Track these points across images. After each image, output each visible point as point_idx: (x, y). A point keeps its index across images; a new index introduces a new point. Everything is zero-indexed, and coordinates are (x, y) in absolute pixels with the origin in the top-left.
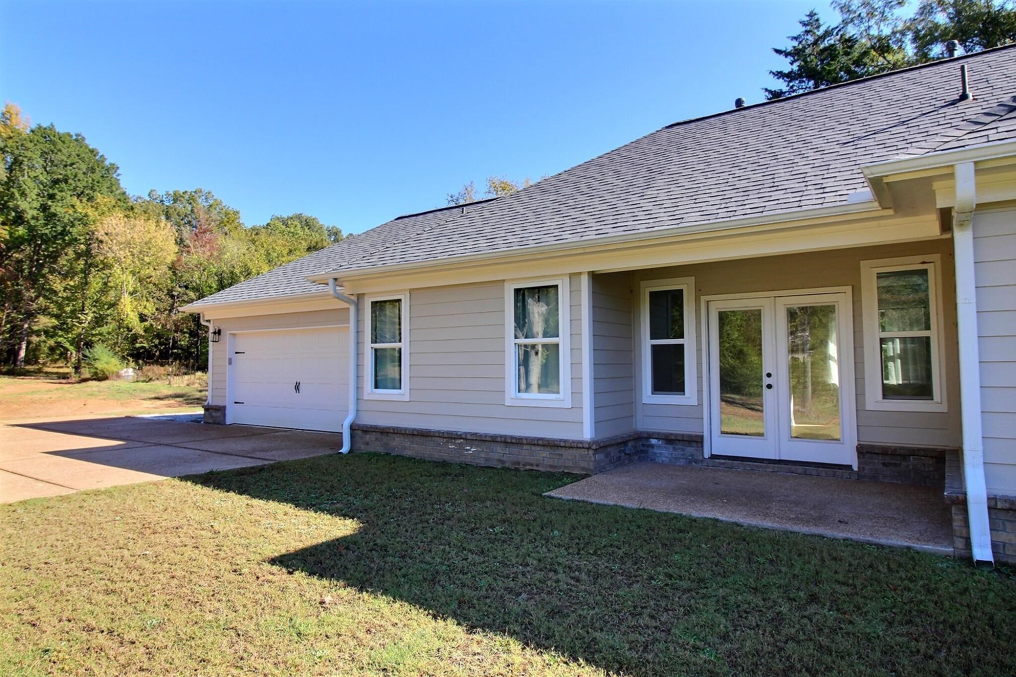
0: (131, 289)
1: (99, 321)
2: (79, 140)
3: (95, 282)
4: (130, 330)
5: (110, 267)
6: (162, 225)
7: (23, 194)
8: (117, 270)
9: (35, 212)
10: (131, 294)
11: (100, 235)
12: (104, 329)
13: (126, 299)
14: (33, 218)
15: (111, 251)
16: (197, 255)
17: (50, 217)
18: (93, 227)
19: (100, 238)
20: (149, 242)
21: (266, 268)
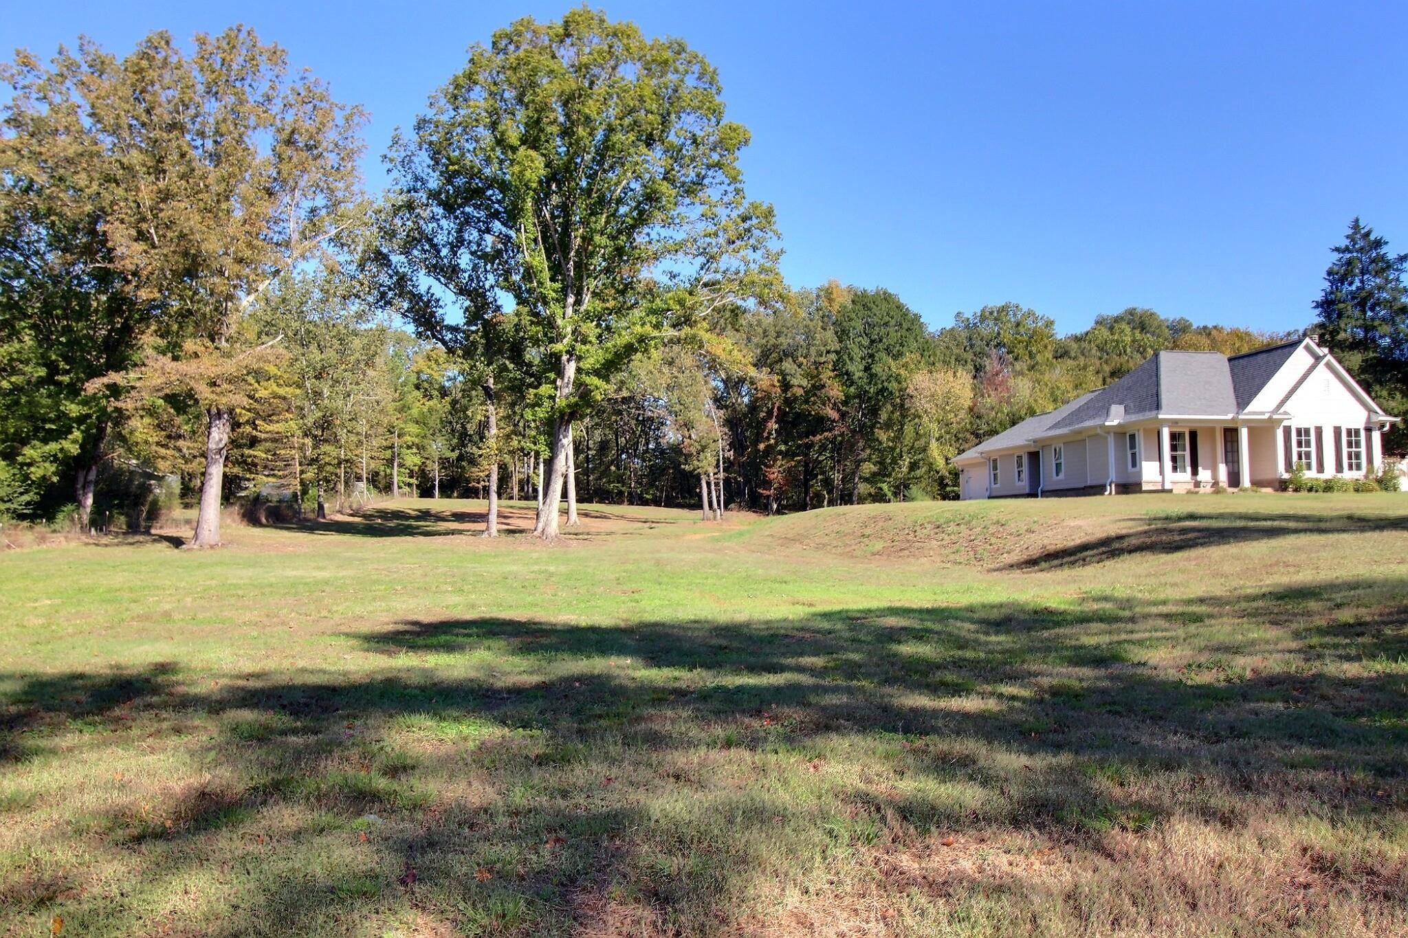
0: (937, 435)
1: (913, 466)
2: (887, 297)
3: (909, 429)
4: (938, 472)
5: (920, 417)
6: (958, 375)
7: (851, 359)
8: (925, 419)
9: (861, 374)
10: (937, 440)
11: (910, 391)
12: (918, 473)
13: (934, 445)
14: (860, 378)
15: (920, 404)
16: (990, 400)
17: (872, 377)
18: (904, 385)
19: (911, 393)
20: (949, 392)
21: (1051, 407)
